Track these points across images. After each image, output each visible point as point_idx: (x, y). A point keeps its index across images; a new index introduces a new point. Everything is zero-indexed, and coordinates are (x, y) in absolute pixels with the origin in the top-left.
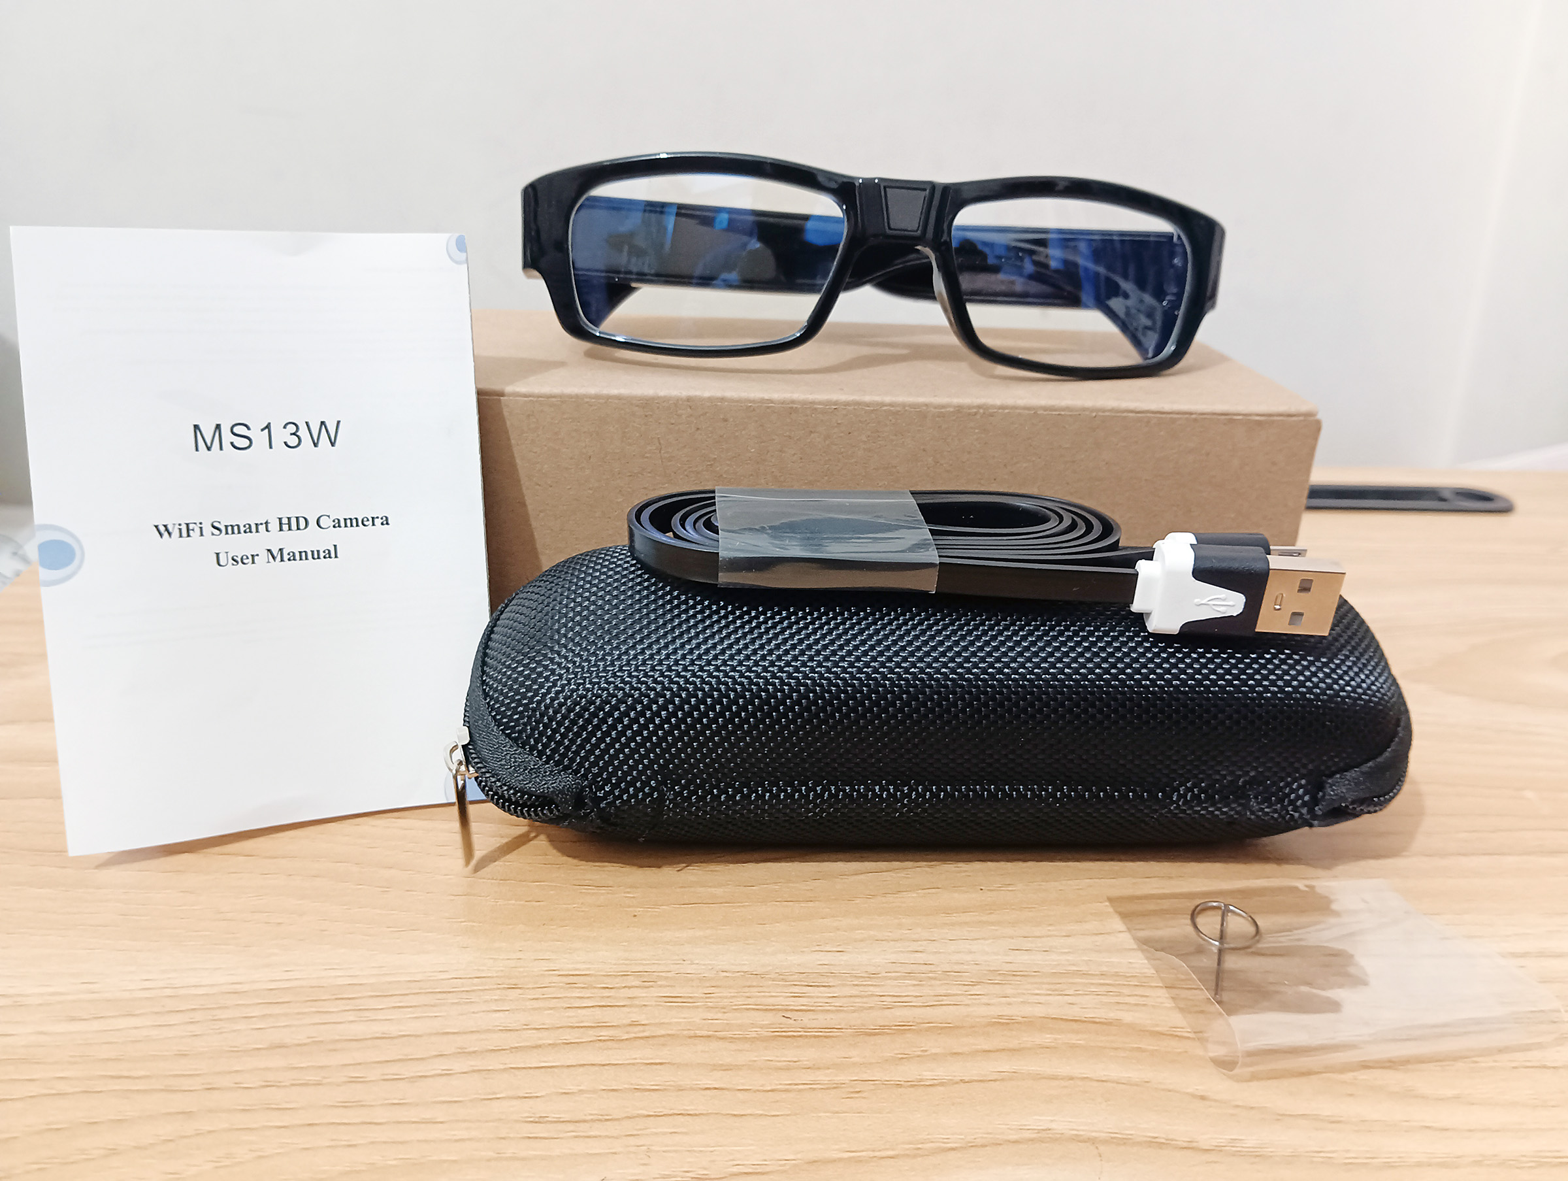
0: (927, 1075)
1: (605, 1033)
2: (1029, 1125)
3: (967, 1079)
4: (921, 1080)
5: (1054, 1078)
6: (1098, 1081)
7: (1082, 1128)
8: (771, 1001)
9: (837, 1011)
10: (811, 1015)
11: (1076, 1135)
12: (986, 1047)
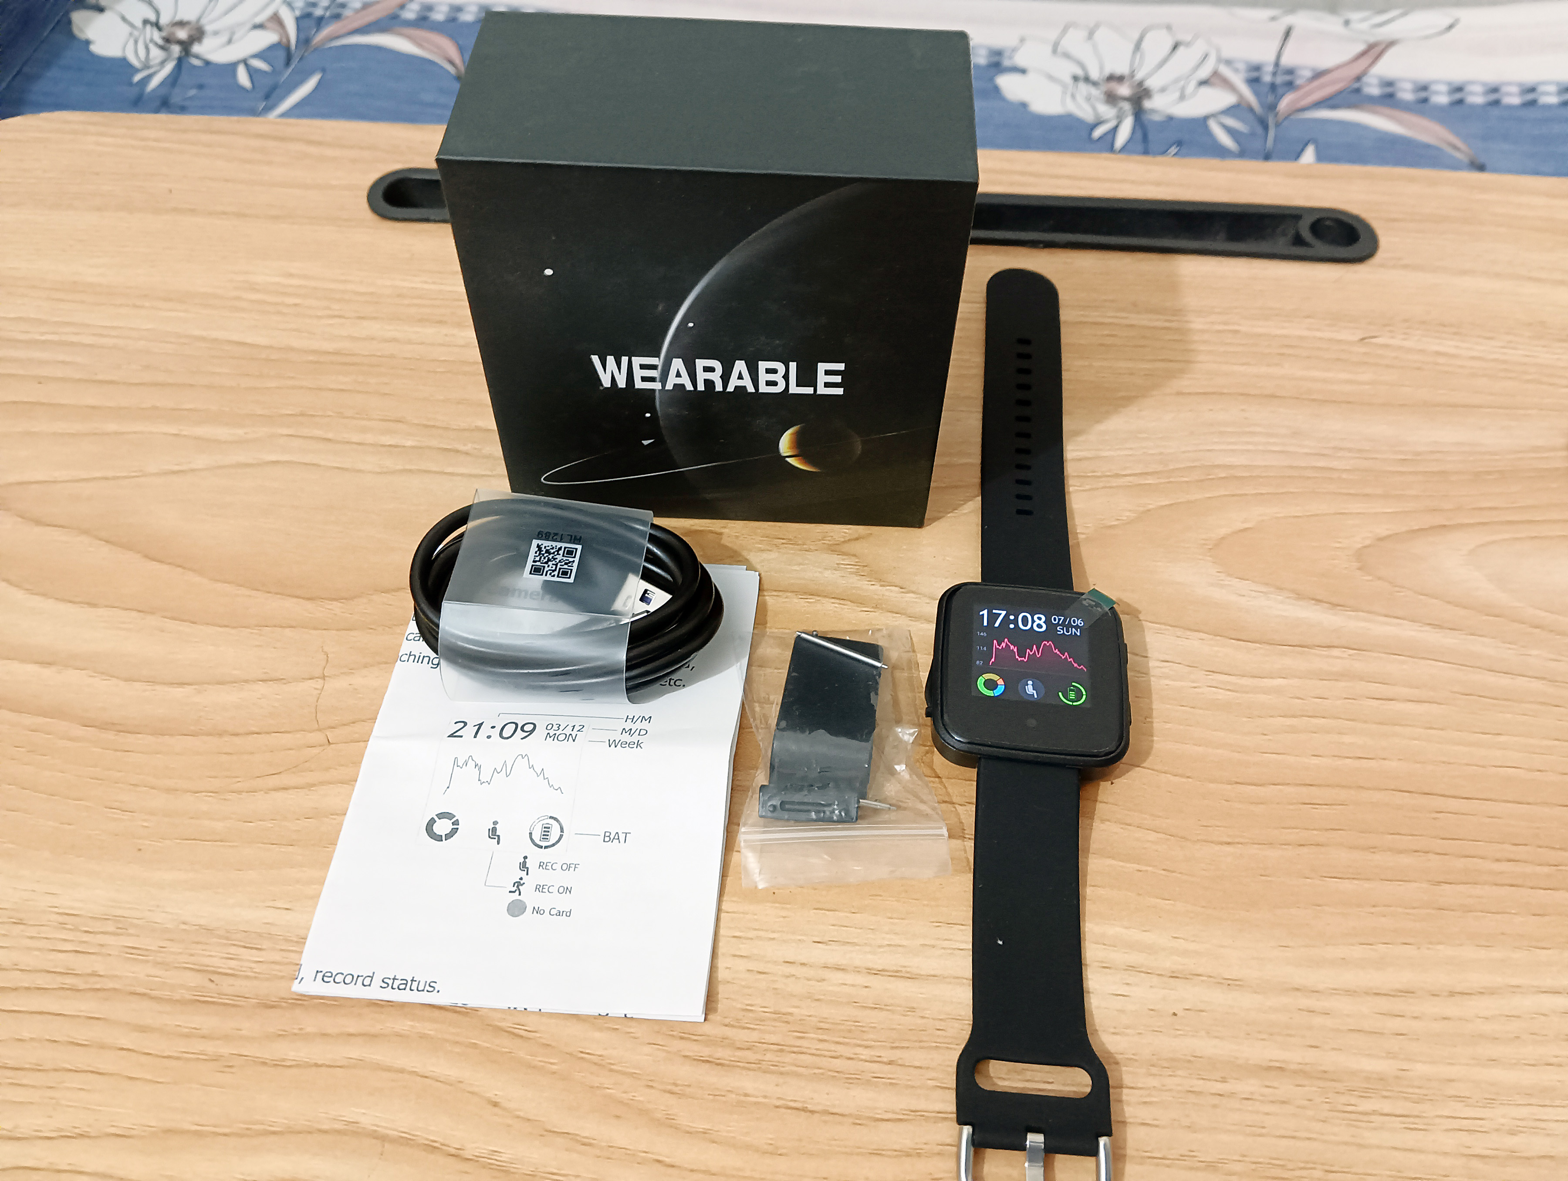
0: (292, 1055)
1: (69, 981)
2: (344, 1116)
3: (320, 1062)
4: (284, 1060)
5: (389, 1069)
6: (422, 1076)
7: (383, 1124)
8: (206, 961)
9: (255, 978)
10: (231, 980)
11: (375, 1131)
12: (351, 1030)
